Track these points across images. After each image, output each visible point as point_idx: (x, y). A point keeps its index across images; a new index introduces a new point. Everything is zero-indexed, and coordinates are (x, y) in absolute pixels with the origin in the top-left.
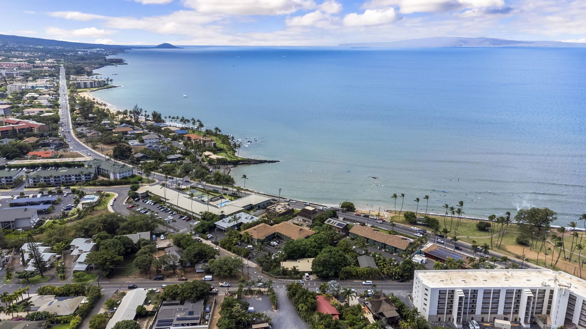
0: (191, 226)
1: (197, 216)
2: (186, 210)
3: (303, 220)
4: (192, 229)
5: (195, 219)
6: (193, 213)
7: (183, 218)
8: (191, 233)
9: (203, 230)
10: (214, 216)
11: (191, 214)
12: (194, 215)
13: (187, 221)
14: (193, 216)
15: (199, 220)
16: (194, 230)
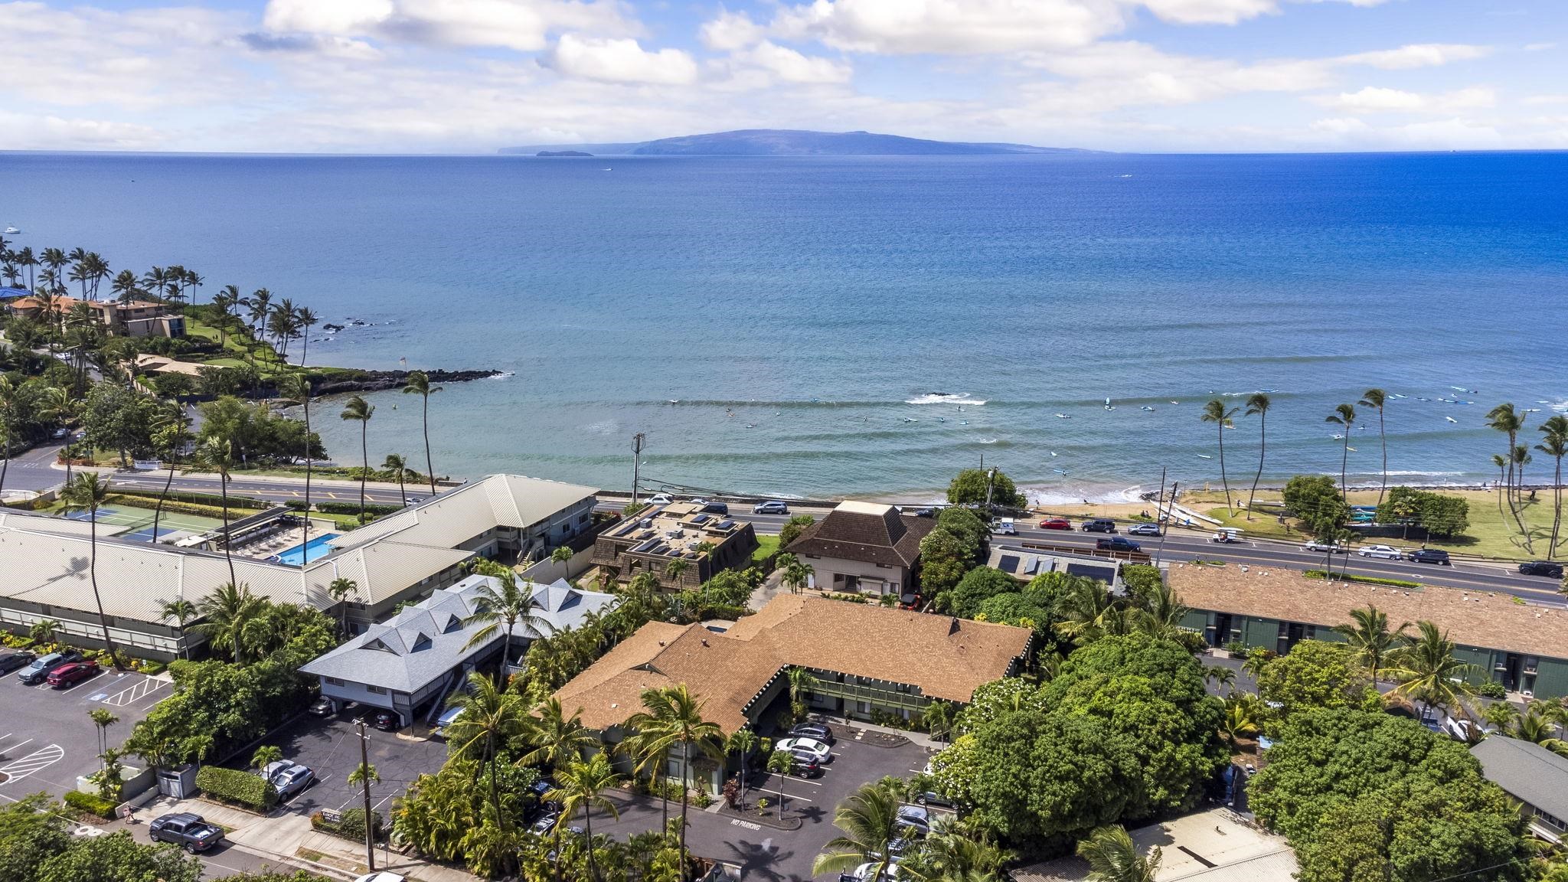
0: (105, 722)
1: (142, 640)
2: (46, 609)
3: (838, 578)
4: (118, 739)
5: (125, 660)
6: (108, 621)
7: (28, 671)
8: (114, 776)
9: (220, 735)
10: (287, 619)
11: (95, 631)
12: (119, 636)
13: (61, 686)
14: (112, 647)
15: (160, 662)
16: (133, 746)
